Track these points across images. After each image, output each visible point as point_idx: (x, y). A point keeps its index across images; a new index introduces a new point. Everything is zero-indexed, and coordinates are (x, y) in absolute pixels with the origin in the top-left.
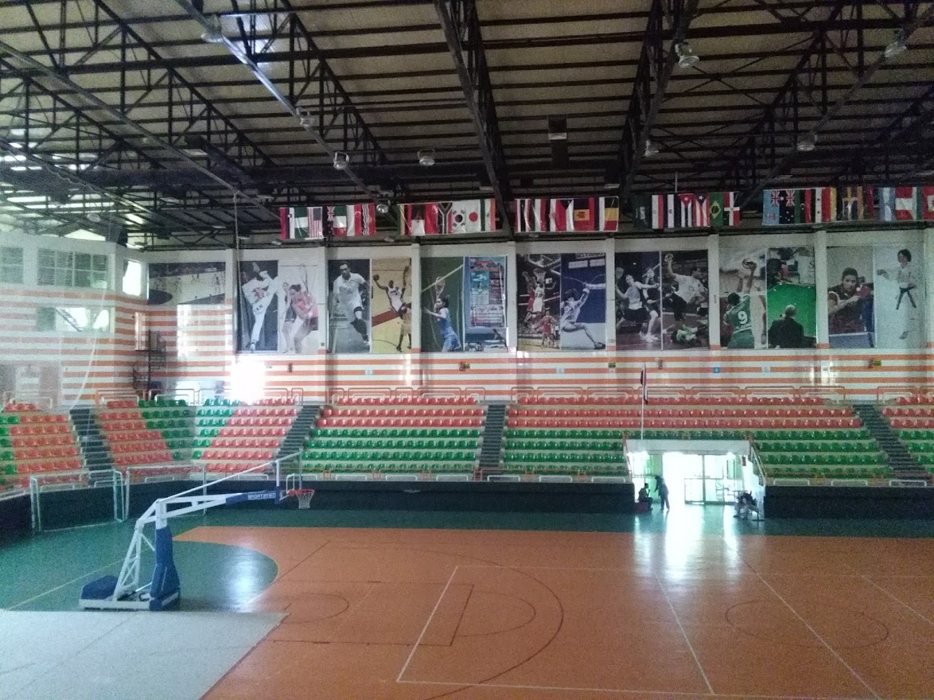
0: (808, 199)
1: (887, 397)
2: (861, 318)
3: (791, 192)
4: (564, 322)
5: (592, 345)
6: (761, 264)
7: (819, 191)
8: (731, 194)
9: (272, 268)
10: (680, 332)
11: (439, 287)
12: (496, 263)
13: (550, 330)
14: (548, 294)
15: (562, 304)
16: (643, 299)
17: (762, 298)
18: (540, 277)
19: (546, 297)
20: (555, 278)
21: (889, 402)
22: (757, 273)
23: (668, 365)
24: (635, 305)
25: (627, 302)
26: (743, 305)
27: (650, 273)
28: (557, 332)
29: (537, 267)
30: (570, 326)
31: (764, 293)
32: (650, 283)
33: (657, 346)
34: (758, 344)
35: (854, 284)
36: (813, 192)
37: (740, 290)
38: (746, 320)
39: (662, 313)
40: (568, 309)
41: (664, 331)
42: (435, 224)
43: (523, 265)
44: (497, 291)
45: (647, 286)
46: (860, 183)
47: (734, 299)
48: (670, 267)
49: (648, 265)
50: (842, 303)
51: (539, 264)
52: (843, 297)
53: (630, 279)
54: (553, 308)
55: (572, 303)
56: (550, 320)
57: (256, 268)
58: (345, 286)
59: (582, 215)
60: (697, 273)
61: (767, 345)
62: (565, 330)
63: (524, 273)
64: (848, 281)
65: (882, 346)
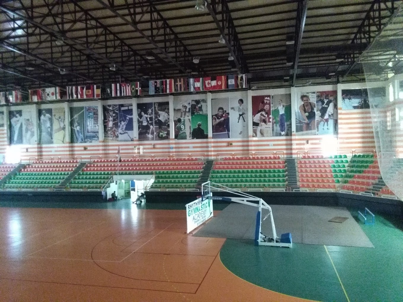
0: (164, 83)
1: (219, 157)
2: (225, 126)
3: (159, 81)
4: (120, 131)
5: (130, 140)
6: (189, 107)
7: (168, 81)
8: (138, 83)
9: (20, 113)
10: (161, 134)
11: (76, 118)
12: (95, 109)
13: (115, 133)
14: (114, 120)
15: (119, 124)
16: (147, 121)
17: (189, 119)
18: (111, 113)
19: (113, 121)
20: (116, 113)
21: (221, 159)
22: (187, 110)
23: (157, 146)
24: (145, 124)
25: (142, 122)
26: (183, 122)
27: (150, 111)
28: (117, 134)
29: (110, 110)
30: (122, 132)
31: (190, 118)
32: (150, 115)
33: (153, 139)
34: (188, 137)
35: (222, 113)
36: (166, 81)
37: (181, 117)
38: (184, 128)
39: (154, 126)
40: (121, 125)
41: (155, 133)
42: (40, 97)
43: (105, 110)
44: (96, 119)
45: (149, 116)
46: (182, 76)
47: (179, 121)
48: (157, 109)
49: (149, 108)
50: (218, 121)
51: (111, 108)
52: (218, 119)
53: (143, 113)
54: (116, 125)
55: (123, 123)
56: (115, 130)
57: (15, 113)
58: (44, 119)
59: (89, 92)
60: (166, 110)
61: (191, 138)
62: (120, 134)
63: (106, 112)
64: (220, 112)
65: (232, 137)
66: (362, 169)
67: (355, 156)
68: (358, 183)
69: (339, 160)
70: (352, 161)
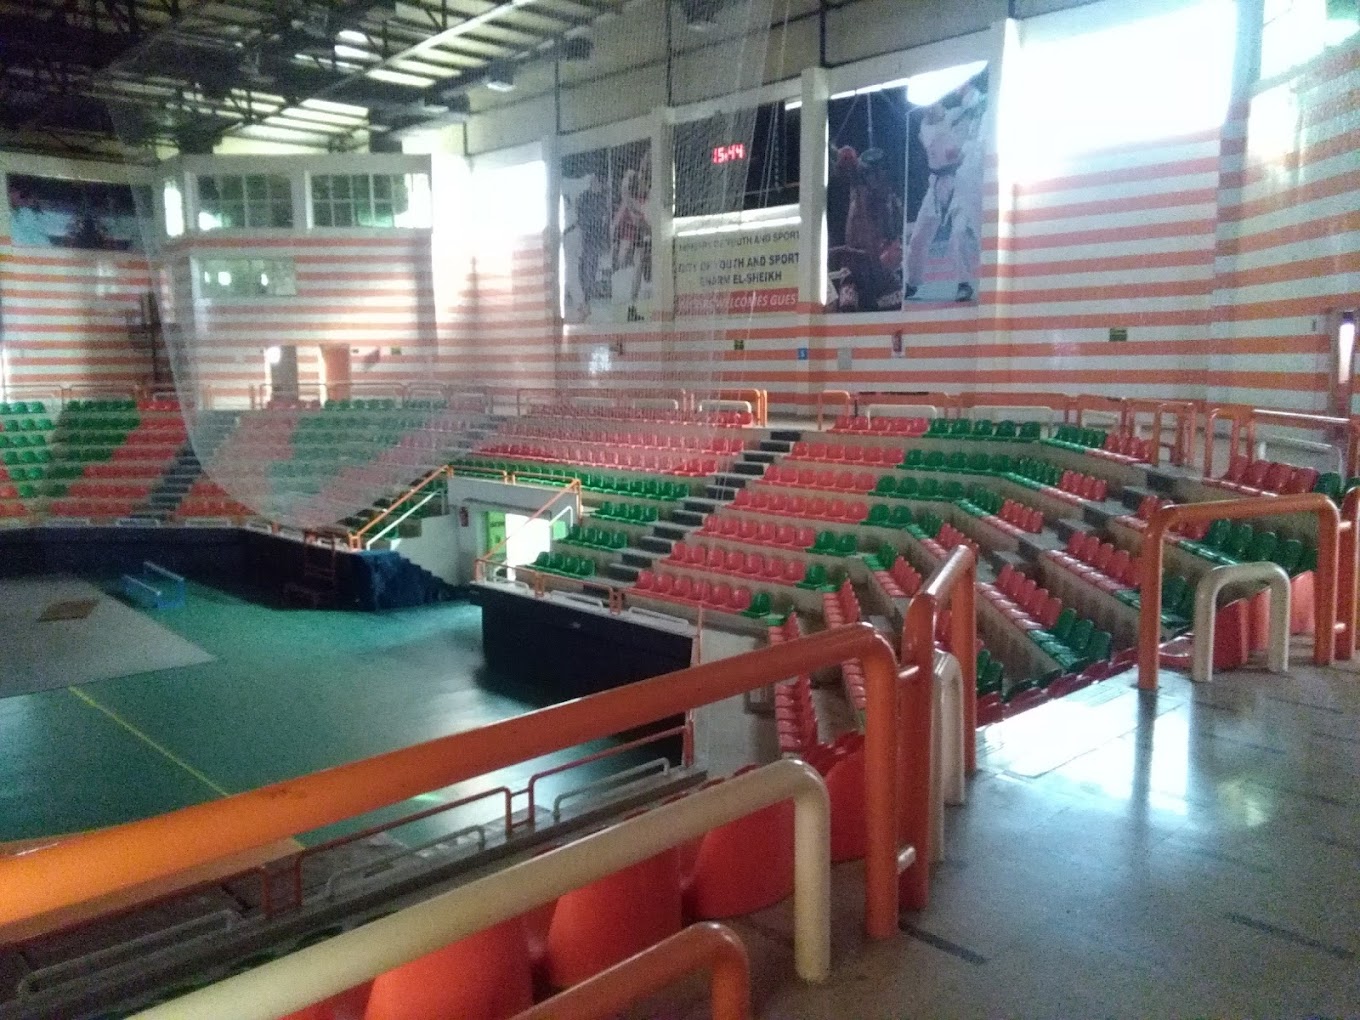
66: (106, 447)
67: (74, 406)
68: (103, 492)
69: (20, 418)
70: (67, 422)
